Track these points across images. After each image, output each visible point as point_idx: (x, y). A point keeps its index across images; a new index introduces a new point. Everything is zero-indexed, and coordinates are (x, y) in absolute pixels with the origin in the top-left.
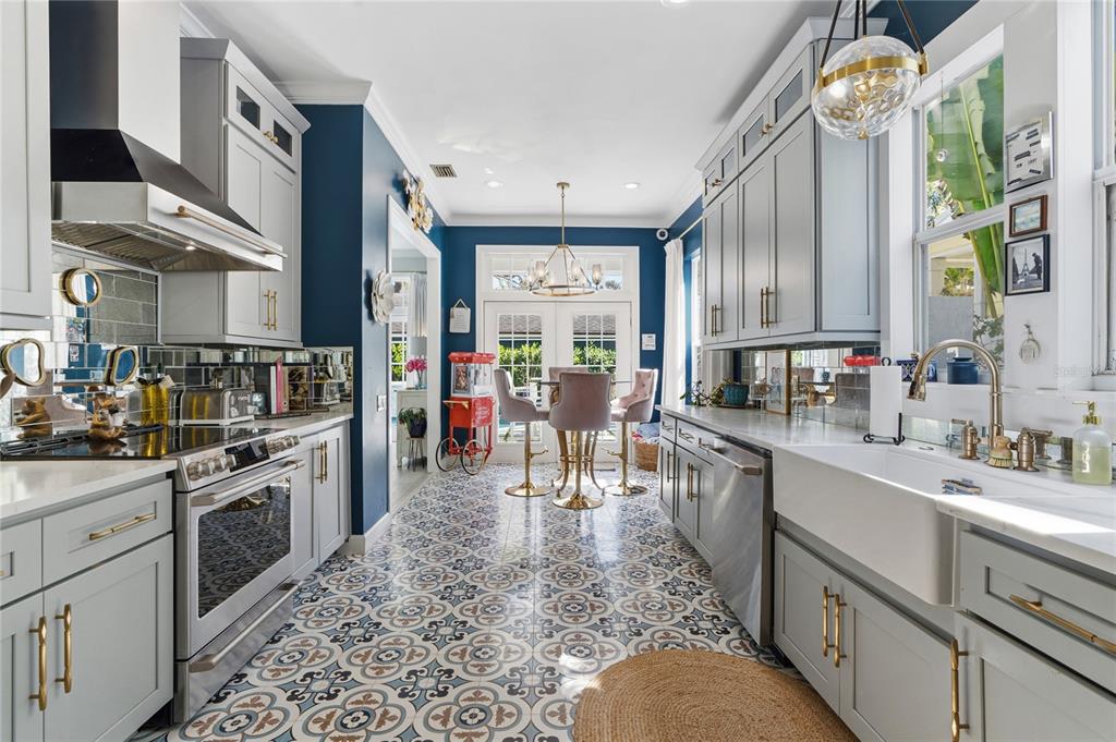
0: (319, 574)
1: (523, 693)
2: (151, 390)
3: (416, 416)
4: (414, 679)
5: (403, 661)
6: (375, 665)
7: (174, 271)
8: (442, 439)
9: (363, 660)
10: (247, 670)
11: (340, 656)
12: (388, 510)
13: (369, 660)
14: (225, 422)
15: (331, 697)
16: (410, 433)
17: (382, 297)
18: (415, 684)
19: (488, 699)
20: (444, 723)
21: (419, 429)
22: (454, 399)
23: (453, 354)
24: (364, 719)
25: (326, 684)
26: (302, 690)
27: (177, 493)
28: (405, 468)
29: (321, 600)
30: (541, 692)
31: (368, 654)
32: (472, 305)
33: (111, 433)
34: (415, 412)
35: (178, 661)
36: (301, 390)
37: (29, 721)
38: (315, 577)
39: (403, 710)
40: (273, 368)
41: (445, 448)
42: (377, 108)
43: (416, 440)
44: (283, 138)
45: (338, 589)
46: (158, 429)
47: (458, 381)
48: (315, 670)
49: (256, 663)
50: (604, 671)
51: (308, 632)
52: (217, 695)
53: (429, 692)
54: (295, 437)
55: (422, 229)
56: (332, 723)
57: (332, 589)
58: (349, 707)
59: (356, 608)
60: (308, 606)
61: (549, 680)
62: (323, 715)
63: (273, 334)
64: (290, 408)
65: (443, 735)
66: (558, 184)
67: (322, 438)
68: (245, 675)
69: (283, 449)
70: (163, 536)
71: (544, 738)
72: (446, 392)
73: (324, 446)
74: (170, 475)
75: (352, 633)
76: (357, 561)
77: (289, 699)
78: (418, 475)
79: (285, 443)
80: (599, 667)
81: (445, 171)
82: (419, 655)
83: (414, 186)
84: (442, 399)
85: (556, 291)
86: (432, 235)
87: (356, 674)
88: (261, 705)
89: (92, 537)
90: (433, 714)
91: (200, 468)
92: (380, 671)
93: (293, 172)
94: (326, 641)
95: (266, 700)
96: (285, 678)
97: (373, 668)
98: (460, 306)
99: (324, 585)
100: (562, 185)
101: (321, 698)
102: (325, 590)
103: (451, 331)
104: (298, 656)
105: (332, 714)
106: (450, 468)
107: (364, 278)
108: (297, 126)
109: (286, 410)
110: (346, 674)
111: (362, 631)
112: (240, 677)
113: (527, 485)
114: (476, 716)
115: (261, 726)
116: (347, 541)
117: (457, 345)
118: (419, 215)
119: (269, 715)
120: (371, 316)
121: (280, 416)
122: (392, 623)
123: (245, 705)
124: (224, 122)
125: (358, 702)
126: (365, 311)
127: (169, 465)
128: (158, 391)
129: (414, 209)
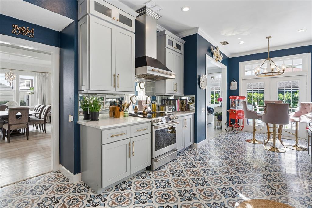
0: (185, 150)
1: (225, 194)
2: (153, 105)
3: (219, 114)
4: (198, 180)
5: (197, 175)
6: (190, 174)
7: (158, 80)
8: (227, 122)
9: (188, 172)
10: (165, 165)
11: (183, 169)
12: (206, 139)
13: (189, 172)
14: (166, 112)
15: (179, 176)
16: (218, 119)
17: (203, 82)
18: (197, 181)
19: (214, 192)
20: (201, 192)
21: (220, 118)
22: (231, 110)
23: (231, 96)
24: (183, 183)
25: (179, 173)
26: (174, 173)
27: (152, 125)
28: (216, 129)
29: (184, 156)
30: (230, 196)
31: (190, 171)
32: (238, 81)
33: (145, 113)
34: (219, 113)
35: (152, 158)
36: (184, 106)
37: (128, 159)
38: (185, 151)
39: (192, 185)
40: (177, 101)
41: (228, 124)
42: (201, 32)
43: (219, 121)
44: (178, 47)
45: (188, 155)
46: (154, 113)
47: (232, 105)
48: (178, 170)
49: (167, 165)
50: (254, 200)
51: (179, 162)
52: (159, 168)
53: (200, 184)
54: (177, 117)
55: (219, 61)
56: (177, 181)
57: (187, 154)
58: (181, 180)
59: (191, 160)
60: (181, 157)
61: (234, 194)
62: (176, 179)
63: (176, 93)
64: (181, 110)
65: (199, 194)
66: (266, 38)
67: (185, 117)
68: (165, 166)
69: (174, 119)
70: (149, 133)
71: (225, 207)
72: (228, 108)
73: (185, 120)
74: (151, 122)
75: (188, 165)
76: (195, 150)
77: (171, 174)
78: (220, 131)
79: (174, 118)
80: (253, 198)
81: (225, 43)
82: (201, 175)
83: (215, 50)
84: (227, 110)
85: (267, 74)
86: (223, 62)
87: (185, 174)
88: (166, 173)
89: (137, 131)
90: (199, 189)
91: (155, 121)
92: (191, 175)
93: (181, 54)
94: (182, 165)
95: (167, 172)
96: (172, 170)
97: (189, 174)
98: (234, 81)
99: (186, 153)
100: (268, 38)
101: (177, 176)
102: (186, 154)
103: (231, 89)
104: (175, 166)
105: (178, 180)
106: (230, 131)
107: (198, 77)
108: (182, 43)
109: (180, 110)
110: (183, 173)
111: (190, 165)
112: (164, 166)
113: (254, 140)
114: (209, 194)
115: (164, 177)
116: (193, 144)
117: (232, 94)
118: (217, 57)
119: (166, 175)
120: (200, 87)
121: (178, 112)
122: (197, 166)
123: (163, 172)
124: (165, 48)
125: (184, 180)
126: (198, 86)
127: (150, 120)
128: (154, 105)
129: (215, 57)
